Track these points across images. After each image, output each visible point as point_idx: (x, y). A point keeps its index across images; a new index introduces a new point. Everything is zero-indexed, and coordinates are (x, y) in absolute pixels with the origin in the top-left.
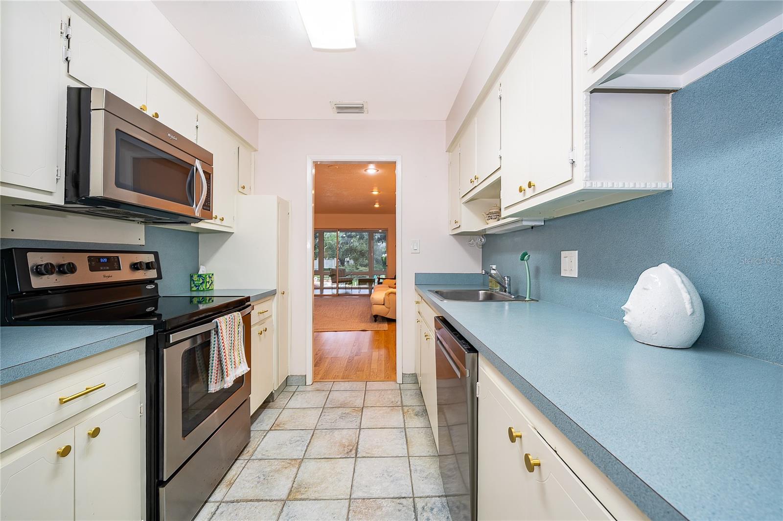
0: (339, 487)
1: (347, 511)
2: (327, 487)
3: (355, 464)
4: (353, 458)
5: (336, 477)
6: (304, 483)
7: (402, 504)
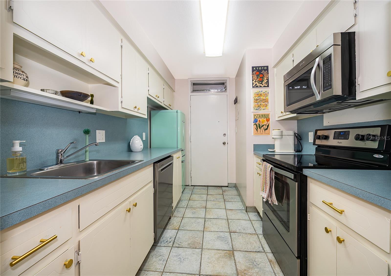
0: (208, 254)
1: (203, 244)
2: (214, 255)
3: (200, 269)
4: (201, 275)
5: (211, 260)
6: (228, 258)
7: (178, 245)
